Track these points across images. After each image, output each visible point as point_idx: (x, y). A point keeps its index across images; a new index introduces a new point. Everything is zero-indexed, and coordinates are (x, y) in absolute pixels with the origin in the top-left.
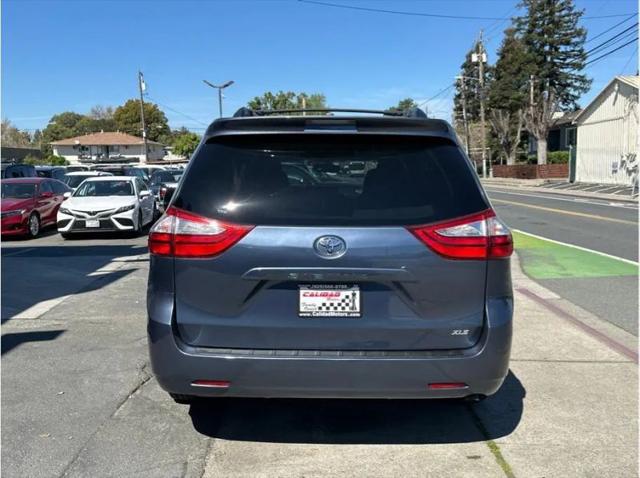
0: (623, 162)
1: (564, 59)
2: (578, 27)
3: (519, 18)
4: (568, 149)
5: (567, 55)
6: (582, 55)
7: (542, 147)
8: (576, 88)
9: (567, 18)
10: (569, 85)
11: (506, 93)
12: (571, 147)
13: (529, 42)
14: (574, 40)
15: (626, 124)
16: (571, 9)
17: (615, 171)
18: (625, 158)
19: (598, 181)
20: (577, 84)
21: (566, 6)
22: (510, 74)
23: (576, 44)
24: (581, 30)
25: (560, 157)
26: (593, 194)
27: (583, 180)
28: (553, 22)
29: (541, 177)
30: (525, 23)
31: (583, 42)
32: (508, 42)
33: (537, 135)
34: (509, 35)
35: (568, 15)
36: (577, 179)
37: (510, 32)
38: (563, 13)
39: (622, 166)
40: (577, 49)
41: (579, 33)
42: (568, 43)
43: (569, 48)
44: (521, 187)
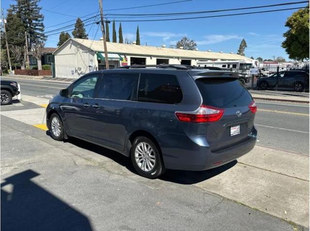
0: (76, 70)
1: (35, 26)
2: (40, 14)
3: (13, 5)
4: (51, 64)
5: (37, 25)
6: (42, 25)
7: (39, 62)
8: (42, 39)
9: (35, 9)
10: (39, 37)
11: (12, 38)
12: (52, 64)
13: (19, 17)
14: (39, 19)
15: (76, 56)
16: (37, 6)
17: (73, 74)
18: (77, 69)
19: (66, 77)
20: (42, 37)
21: (34, 4)
22: (13, 30)
23: (39, 21)
24: (42, 15)
25: (47, 67)
26: (63, 82)
27: (59, 77)
28: (29, 10)
29: (41, 75)
30: (17, 8)
31: (43, 20)
32: (9, 15)
33: (37, 58)
34: (10, 12)
35: (35, 8)
36: (56, 76)
37: (10, 11)
38: (33, 7)
39: (76, 72)
40: (40, 22)
41: (41, 16)
42: (36, 20)
43: (37, 22)
44: (34, 79)
